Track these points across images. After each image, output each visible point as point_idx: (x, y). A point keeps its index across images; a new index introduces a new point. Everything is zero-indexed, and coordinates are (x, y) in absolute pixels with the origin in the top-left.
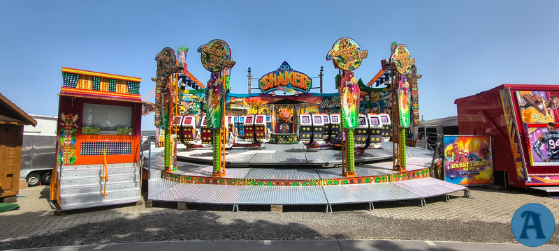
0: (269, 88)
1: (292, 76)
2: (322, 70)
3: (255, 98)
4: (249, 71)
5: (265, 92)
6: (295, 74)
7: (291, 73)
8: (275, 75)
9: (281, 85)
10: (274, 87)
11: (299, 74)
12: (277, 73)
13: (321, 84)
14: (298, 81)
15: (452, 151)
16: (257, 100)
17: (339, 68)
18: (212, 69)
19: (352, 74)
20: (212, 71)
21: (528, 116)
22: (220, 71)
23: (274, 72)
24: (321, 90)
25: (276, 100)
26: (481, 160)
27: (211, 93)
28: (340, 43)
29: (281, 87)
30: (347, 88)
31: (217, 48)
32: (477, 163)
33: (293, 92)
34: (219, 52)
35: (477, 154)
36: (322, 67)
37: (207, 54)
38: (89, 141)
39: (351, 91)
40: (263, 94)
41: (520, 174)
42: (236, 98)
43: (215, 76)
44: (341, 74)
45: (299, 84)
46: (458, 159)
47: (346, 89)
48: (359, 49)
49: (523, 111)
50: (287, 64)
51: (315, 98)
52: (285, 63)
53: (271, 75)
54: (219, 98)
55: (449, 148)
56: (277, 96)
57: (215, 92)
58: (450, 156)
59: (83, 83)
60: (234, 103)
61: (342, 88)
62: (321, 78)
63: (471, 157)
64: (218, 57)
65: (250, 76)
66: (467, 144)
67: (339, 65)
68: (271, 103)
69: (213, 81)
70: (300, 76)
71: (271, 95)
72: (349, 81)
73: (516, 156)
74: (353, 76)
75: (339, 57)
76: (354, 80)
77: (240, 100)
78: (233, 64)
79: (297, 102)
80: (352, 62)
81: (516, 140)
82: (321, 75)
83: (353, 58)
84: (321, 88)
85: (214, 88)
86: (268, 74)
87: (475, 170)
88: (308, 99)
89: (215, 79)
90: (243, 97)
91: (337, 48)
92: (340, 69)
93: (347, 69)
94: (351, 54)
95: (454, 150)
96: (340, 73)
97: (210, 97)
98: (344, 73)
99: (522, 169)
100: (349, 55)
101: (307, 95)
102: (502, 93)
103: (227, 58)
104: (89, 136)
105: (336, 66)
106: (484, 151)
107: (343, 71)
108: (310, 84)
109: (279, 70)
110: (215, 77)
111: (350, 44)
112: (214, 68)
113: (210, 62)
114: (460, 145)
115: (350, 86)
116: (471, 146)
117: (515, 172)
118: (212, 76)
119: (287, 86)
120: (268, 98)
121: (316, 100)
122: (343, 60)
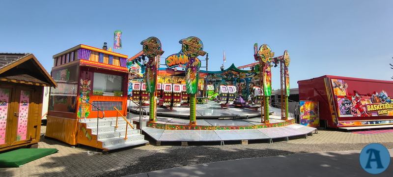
0: (173, 65)
3: (163, 71)
5: (170, 68)
8: (177, 56)
9: (181, 63)
10: (176, 64)
13: (207, 65)
15: (303, 109)
16: (164, 73)
18: (190, 55)
21: (336, 92)
23: (176, 54)
24: (207, 69)
25: (176, 73)
26: (314, 114)
27: (189, 71)
28: (263, 47)
29: (181, 65)
31: (194, 42)
32: (313, 116)
35: (313, 111)
37: (187, 45)
38: (97, 100)
40: (168, 69)
41: (334, 121)
46: (306, 114)
49: (334, 89)
51: (203, 74)
53: (174, 56)
54: (195, 74)
55: (302, 107)
56: (178, 71)
57: (192, 70)
58: (302, 112)
59: (93, 57)
62: (207, 61)
63: (311, 112)
64: (195, 48)
66: (309, 105)
67: (262, 60)
68: (173, 75)
69: (191, 63)
71: (174, 70)
73: (332, 112)
75: (262, 55)
81: (332, 104)
84: (207, 67)
86: (172, 55)
87: (312, 120)
91: (262, 50)
93: (266, 62)
95: (304, 109)
97: (189, 73)
99: (335, 119)
100: (267, 54)
102: (325, 80)
103: (201, 49)
104: (97, 97)
106: (316, 109)
108: (200, 64)
109: (180, 53)
110: (193, 61)
111: (267, 48)
113: (189, 51)
114: (306, 106)
116: (311, 107)
117: (331, 120)
118: (190, 60)
119: (185, 64)
120: (172, 72)
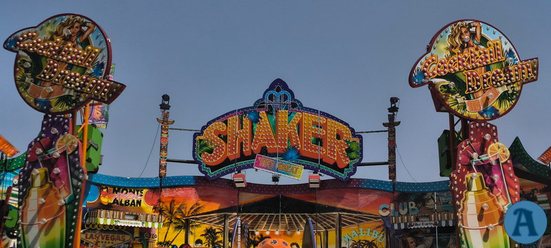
0: (227, 162)
1: (299, 125)
2: (393, 110)
3: (180, 192)
4: (164, 107)
5: (211, 174)
6: (308, 119)
7: (297, 116)
8: (246, 122)
9: (264, 151)
10: (243, 157)
11: (322, 120)
12: (251, 113)
13: (392, 152)
14: (319, 141)
16: (187, 198)
17: (449, 110)
18: (48, 104)
19: (493, 131)
20: (47, 112)
22: (73, 112)
23: (243, 112)
24: (392, 171)
25: (247, 198)
27: (38, 182)
28: (453, 37)
29: (264, 159)
30: (476, 175)
31: (67, 39)
33: (302, 176)
34: (75, 51)
36: (394, 100)
37: (36, 57)
39: (491, 186)
40: (206, 179)
42: (117, 189)
43: (54, 125)
44: (458, 128)
45: (320, 152)
47: (475, 177)
48: (510, 53)
50: (285, 87)
51: (373, 197)
52: (279, 85)
53: (234, 121)
54: (64, 197)
56: (251, 188)
57: (49, 178)
60: (108, 207)
61: (462, 176)
62: (392, 133)
64: (70, 67)
65: (165, 122)
67: (450, 102)
68: (231, 209)
69: (46, 140)
70: (324, 126)
71: (232, 183)
72: (482, 151)
74: (494, 138)
75: (450, 76)
76: (498, 151)
77: (131, 197)
78: (116, 91)
79: (313, 208)
80: (490, 94)
82: (391, 125)
83: (495, 83)
84: (391, 164)
85: (50, 163)
86: (224, 118)
88: (349, 197)
89: (55, 137)
90: (139, 189)
91: (441, 50)
92: (452, 113)
93: (474, 115)
94: (488, 68)
96: (452, 125)
97: (34, 193)
98: (465, 128)
100: (481, 72)
101: (345, 185)
103: (97, 72)
105: (440, 105)
107: (464, 120)
108: (355, 152)
109: (260, 105)
110: (55, 131)
111: (484, 41)
112: (53, 100)
113: (43, 81)
115: (486, 169)
118: (46, 127)
119: (283, 155)
120: (222, 193)
121: (375, 204)
122: (461, 87)
